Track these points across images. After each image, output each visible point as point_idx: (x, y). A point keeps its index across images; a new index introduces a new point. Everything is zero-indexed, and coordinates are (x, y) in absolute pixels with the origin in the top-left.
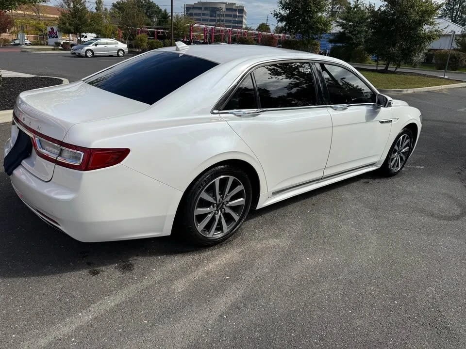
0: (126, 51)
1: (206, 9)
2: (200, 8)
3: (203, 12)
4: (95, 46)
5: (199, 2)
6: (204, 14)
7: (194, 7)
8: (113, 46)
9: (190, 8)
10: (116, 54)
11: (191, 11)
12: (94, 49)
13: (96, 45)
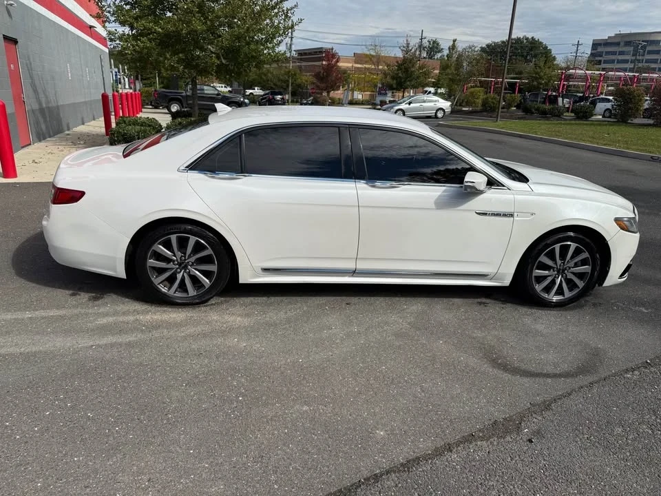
0: (448, 110)
1: (628, 43)
2: (618, 44)
3: (621, 49)
4: (407, 106)
5: (616, 34)
6: (622, 53)
7: (606, 43)
8: (431, 104)
9: (600, 44)
10: (434, 114)
11: (600, 49)
12: (407, 109)
13: (410, 103)
